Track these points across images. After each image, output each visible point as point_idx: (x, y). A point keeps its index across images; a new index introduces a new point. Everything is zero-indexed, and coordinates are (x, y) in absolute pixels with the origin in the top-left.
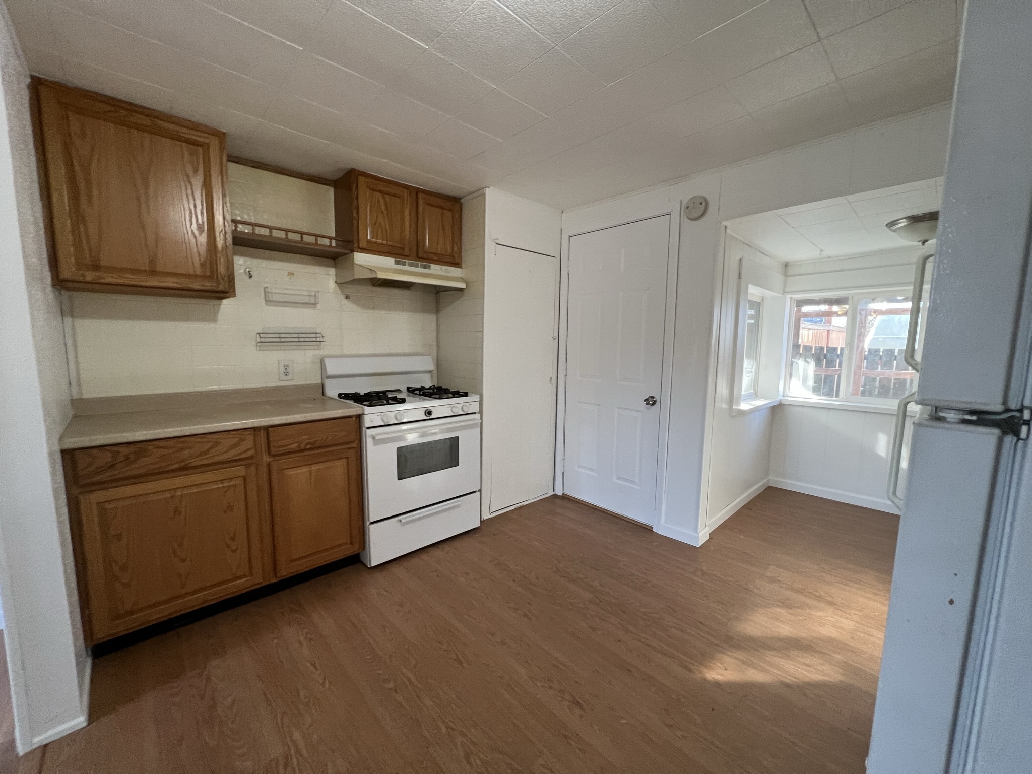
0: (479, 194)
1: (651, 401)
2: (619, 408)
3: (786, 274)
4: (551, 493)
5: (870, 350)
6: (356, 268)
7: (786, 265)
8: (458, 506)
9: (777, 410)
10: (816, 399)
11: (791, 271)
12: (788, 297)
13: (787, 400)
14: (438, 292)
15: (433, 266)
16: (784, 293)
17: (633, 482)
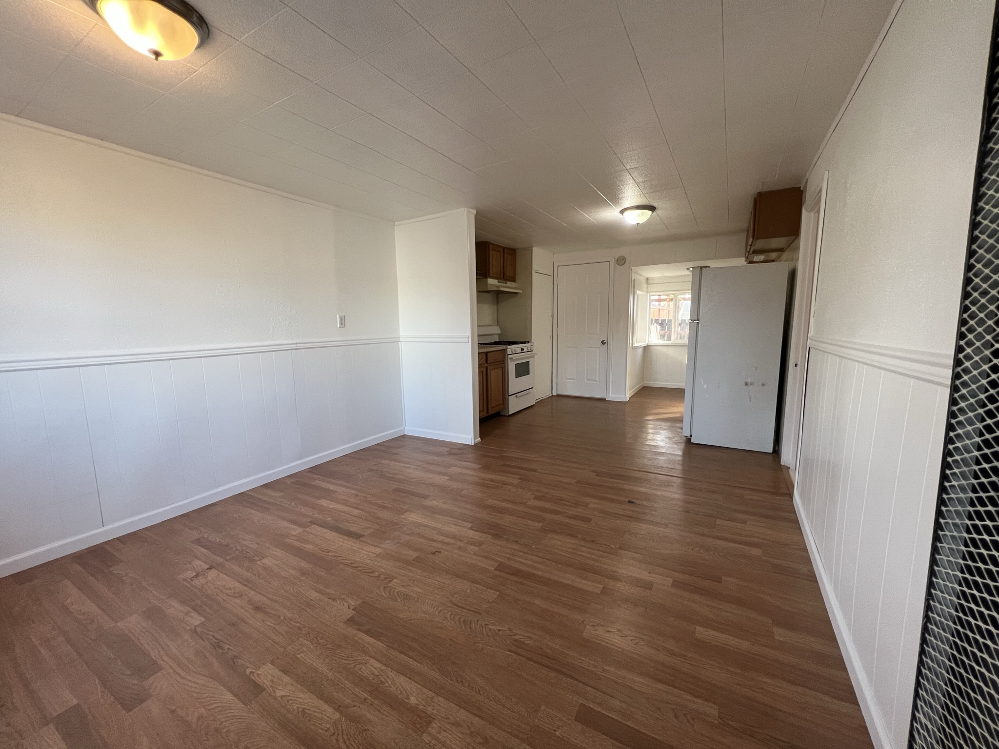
0: (530, 249)
1: (603, 343)
2: (587, 347)
3: (647, 283)
4: (551, 395)
5: (682, 320)
6: (488, 286)
7: (647, 279)
8: (529, 393)
9: (646, 348)
10: (662, 342)
11: (649, 282)
12: (649, 294)
13: (650, 344)
14: (498, 294)
15: (508, 283)
16: (647, 292)
17: (596, 381)
